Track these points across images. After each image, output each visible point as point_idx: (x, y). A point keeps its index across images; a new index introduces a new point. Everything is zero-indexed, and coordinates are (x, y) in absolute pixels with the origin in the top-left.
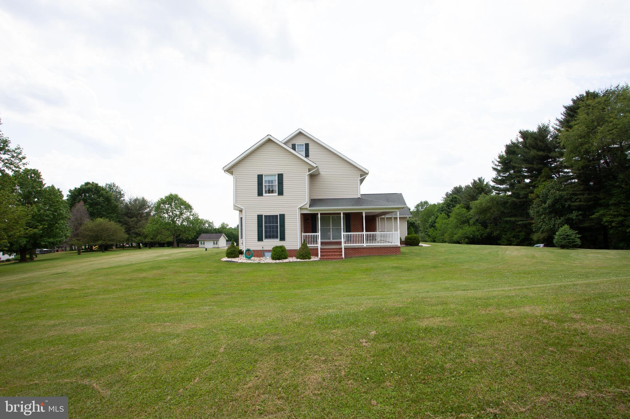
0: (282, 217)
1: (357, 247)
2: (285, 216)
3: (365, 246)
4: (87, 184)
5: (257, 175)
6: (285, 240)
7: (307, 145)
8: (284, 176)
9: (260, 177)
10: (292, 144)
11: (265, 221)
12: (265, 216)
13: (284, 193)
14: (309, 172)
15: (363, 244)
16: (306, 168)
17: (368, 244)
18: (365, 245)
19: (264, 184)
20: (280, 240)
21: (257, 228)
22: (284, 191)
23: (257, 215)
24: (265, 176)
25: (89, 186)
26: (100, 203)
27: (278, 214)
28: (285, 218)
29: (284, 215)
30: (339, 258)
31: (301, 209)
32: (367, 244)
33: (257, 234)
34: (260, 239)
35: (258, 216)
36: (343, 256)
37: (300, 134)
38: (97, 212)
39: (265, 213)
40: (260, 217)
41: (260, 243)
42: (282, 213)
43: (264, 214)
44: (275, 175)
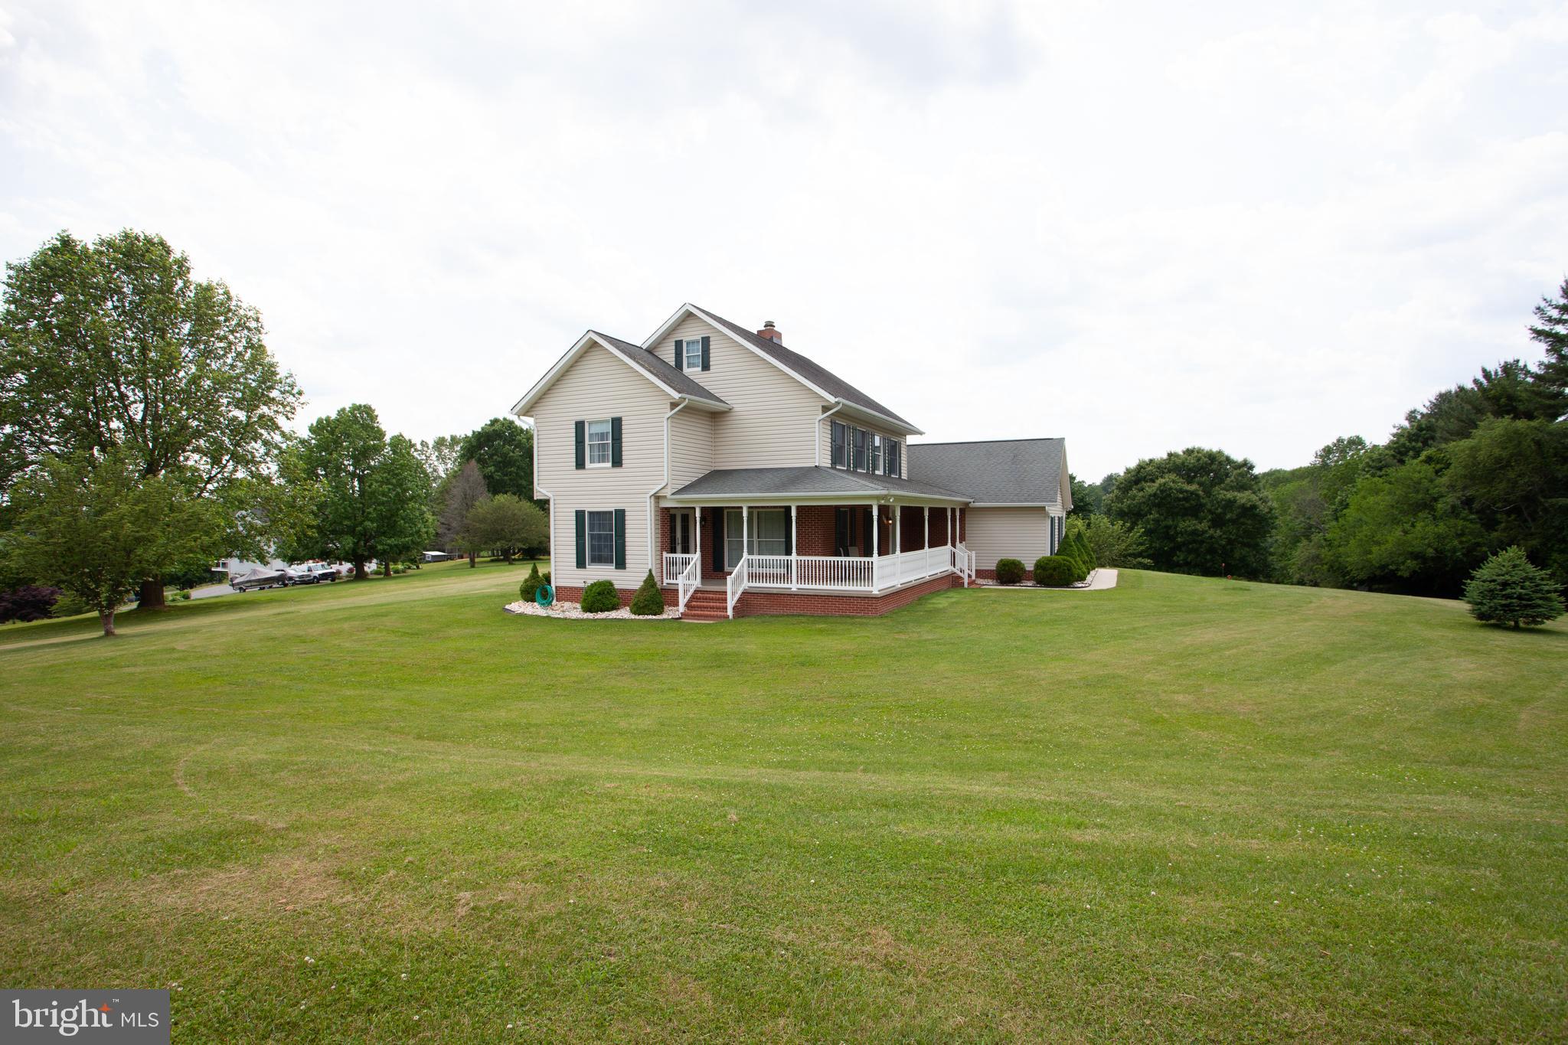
0: (621, 514)
1: (775, 591)
2: (627, 513)
3: (794, 589)
4: (495, 421)
5: (574, 422)
6: (625, 568)
7: (706, 341)
8: (623, 423)
9: (580, 426)
10: (676, 342)
11: (590, 524)
12: (590, 513)
13: (624, 462)
14: (672, 409)
15: (789, 586)
16: (665, 402)
17: (803, 586)
18: (794, 586)
19: (587, 442)
20: (616, 568)
21: (575, 539)
22: (624, 457)
23: (574, 510)
24: (590, 423)
25: (497, 427)
26: (516, 461)
27: (613, 509)
28: (627, 518)
29: (623, 511)
30: (720, 617)
31: (657, 498)
32: (800, 586)
33: (575, 552)
34: (581, 564)
35: (577, 512)
36: (730, 612)
37: (688, 316)
38: (510, 480)
39: (589, 507)
40: (580, 515)
41: (581, 571)
42: (620, 507)
43: (587, 510)
44: (607, 421)
